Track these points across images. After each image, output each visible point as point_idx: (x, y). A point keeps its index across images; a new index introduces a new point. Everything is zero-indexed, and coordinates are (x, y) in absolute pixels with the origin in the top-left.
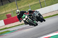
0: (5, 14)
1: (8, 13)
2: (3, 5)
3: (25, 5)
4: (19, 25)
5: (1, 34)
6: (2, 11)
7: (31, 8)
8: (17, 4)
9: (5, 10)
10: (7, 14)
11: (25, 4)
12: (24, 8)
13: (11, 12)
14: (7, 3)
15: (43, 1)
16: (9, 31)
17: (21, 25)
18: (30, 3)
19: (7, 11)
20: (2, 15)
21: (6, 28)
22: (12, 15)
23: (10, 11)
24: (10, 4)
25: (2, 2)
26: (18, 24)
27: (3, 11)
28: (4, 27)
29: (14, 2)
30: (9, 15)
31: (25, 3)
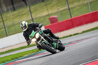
1: (51, 14)
6: (42, 12)
7: (92, 6)
10: (51, 17)
12: (80, 6)
13: (57, 13)
19: (51, 12)
20: (42, 19)
22: (58, 19)
27: (44, 11)
30: (53, 18)
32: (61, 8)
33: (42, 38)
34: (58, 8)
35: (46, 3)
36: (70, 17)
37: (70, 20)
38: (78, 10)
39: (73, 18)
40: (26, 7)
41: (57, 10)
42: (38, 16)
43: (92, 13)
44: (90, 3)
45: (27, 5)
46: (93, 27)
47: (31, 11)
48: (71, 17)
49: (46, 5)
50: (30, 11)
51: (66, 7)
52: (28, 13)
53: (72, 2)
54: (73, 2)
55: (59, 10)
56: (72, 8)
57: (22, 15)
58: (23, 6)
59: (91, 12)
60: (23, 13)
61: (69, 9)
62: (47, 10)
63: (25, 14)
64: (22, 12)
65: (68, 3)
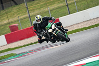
0: (8, 25)
1: (12, 22)
2: (3, 9)
3: (42, 9)
4: (32, 44)
6: (2, 20)
7: (52, 14)
8: (27, 8)
9: (8, 18)
10: (12, 25)
13: (18, 21)
14: (11, 6)
15: (72, 2)
16: (15, 55)
17: (35, 43)
18: (50, 5)
19: (11, 20)
20: (3, 27)
21: (9, 50)
22: (19, 27)
23: (16, 19)
24: (15, 8)
25: (2, 3)
26: (30, 43)
27: (4, 19)
28: (5, 47)
29: (22, 4)
30: (13, 26)
31: (41, 5)
32: (22, 15)
34: (19, 16)
35: (7, 11)
36: (30, 25)
37: (31, 28)
44: (51, 11)
49: (6, 13)
51: (27, 15)
54: (33, 10)
55: (20, 18)
56: (33, 16)
61: (30, 17)
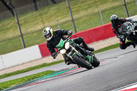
3: (90, 9)
5: (33, 78)
6: (35, 24)
7: (105, 16)
11: (89, 6)
12: (88, 16)
13: (57, 26)
14: (48, 5)
16: (52, 72)
20: (35, 34)
23: (54, 23)
27: (37, 23)
32: (62, 18)
33: (73, 48)
34: (58, 19)
35: (41, 12)
36: (74, 32)
38: (85, 22)
39: (78, 32)
40: (12, 18)
41: (57, 22)
42: (29, 30)
43: (104, 27)
44: (102, 12)
45: (14, 16)
46: (106, 46)
47: (20, 23)
48: (76, 31)
49: (40, 15)
50: (18, 23)
51: (69, 18)
52: (16, 26)
53: (76, 11)
54: (78, 11)
55: (59, 22)
56: (77, 19)
57: (8, 29)
58: (9, 17)
59: (103, 25)
60: (8, 26)
61: (73, 21)
62: (42, 21)
63: (11, 28)
64: (8, 24)
65: (71, 12)
